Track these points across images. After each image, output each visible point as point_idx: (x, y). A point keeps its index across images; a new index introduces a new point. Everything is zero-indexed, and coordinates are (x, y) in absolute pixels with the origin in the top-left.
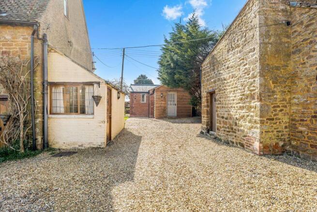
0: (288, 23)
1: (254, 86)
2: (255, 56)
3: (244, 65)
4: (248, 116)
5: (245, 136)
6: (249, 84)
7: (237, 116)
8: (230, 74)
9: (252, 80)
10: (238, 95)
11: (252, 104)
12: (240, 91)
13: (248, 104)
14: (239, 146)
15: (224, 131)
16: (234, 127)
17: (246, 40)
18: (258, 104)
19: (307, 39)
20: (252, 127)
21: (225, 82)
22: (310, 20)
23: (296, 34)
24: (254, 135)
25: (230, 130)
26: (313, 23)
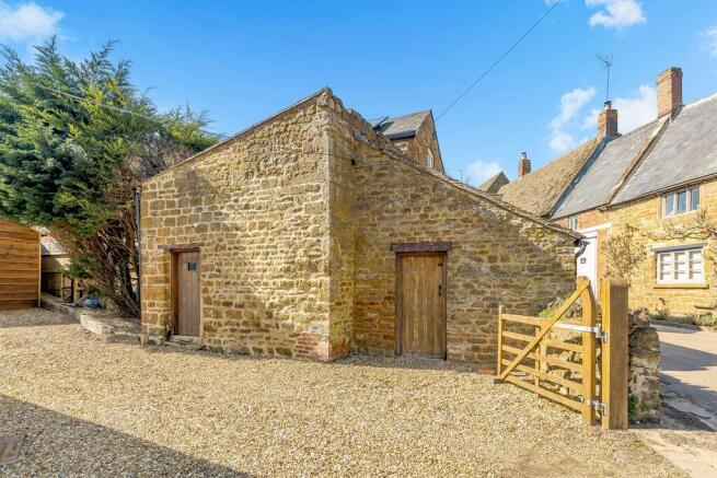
0: (353, 162)
1: (317, 250)
2: (320, 200)
3: (295, 211)
4: (303, 299)
5: (295, 335)
6: (307, 244)
7: (276, 301)
8: (254, 220)
9: (315, 239)
10: (279, 262)
11: (313, 279)
12: (284, 255)
13: (303, 280)
14: (276, 354)
15: (232, 330)
16: (264, 321)
17: (297, 167)
18: (327, 279)
19: (379, 194)
20: (313, 318)
21: (239, 233)
22: (382, 169)
23: (363, 181)
24: (318, 331)
25: (251, 327)
26: (385, 174)
